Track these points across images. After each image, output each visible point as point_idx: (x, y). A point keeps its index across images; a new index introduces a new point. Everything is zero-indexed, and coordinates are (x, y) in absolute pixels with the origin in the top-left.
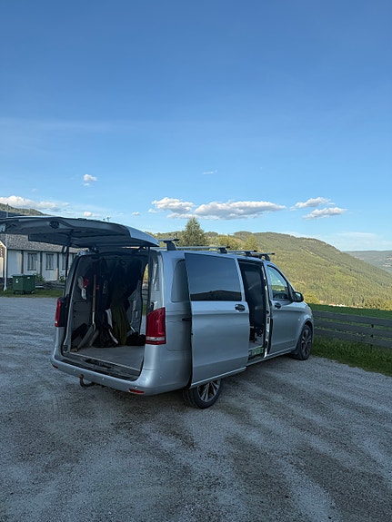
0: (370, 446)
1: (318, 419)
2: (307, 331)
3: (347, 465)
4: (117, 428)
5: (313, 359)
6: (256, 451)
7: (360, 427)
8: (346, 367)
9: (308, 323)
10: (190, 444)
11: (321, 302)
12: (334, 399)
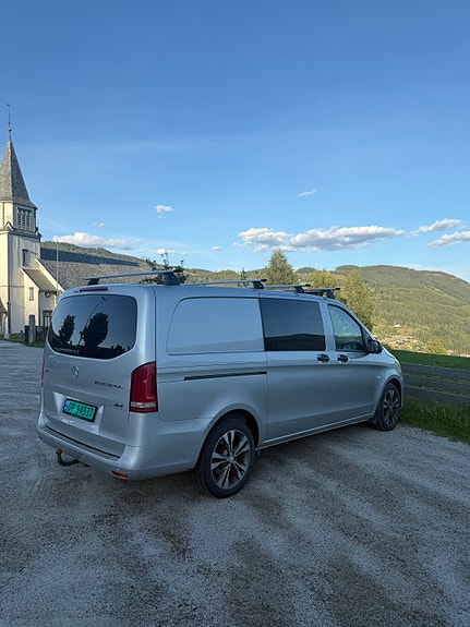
0: (441, 567)
1: (377, 520)
2: (392, 393)
3: (395, 598)
4: (98, 520)
5: (401, 430)
6: (269, 565)
7: (437, 534)
8: (445, 441)
9: (394, 381)
10: (181, 551)
11: (449, 352)
12: (411, 488)
